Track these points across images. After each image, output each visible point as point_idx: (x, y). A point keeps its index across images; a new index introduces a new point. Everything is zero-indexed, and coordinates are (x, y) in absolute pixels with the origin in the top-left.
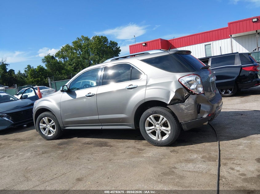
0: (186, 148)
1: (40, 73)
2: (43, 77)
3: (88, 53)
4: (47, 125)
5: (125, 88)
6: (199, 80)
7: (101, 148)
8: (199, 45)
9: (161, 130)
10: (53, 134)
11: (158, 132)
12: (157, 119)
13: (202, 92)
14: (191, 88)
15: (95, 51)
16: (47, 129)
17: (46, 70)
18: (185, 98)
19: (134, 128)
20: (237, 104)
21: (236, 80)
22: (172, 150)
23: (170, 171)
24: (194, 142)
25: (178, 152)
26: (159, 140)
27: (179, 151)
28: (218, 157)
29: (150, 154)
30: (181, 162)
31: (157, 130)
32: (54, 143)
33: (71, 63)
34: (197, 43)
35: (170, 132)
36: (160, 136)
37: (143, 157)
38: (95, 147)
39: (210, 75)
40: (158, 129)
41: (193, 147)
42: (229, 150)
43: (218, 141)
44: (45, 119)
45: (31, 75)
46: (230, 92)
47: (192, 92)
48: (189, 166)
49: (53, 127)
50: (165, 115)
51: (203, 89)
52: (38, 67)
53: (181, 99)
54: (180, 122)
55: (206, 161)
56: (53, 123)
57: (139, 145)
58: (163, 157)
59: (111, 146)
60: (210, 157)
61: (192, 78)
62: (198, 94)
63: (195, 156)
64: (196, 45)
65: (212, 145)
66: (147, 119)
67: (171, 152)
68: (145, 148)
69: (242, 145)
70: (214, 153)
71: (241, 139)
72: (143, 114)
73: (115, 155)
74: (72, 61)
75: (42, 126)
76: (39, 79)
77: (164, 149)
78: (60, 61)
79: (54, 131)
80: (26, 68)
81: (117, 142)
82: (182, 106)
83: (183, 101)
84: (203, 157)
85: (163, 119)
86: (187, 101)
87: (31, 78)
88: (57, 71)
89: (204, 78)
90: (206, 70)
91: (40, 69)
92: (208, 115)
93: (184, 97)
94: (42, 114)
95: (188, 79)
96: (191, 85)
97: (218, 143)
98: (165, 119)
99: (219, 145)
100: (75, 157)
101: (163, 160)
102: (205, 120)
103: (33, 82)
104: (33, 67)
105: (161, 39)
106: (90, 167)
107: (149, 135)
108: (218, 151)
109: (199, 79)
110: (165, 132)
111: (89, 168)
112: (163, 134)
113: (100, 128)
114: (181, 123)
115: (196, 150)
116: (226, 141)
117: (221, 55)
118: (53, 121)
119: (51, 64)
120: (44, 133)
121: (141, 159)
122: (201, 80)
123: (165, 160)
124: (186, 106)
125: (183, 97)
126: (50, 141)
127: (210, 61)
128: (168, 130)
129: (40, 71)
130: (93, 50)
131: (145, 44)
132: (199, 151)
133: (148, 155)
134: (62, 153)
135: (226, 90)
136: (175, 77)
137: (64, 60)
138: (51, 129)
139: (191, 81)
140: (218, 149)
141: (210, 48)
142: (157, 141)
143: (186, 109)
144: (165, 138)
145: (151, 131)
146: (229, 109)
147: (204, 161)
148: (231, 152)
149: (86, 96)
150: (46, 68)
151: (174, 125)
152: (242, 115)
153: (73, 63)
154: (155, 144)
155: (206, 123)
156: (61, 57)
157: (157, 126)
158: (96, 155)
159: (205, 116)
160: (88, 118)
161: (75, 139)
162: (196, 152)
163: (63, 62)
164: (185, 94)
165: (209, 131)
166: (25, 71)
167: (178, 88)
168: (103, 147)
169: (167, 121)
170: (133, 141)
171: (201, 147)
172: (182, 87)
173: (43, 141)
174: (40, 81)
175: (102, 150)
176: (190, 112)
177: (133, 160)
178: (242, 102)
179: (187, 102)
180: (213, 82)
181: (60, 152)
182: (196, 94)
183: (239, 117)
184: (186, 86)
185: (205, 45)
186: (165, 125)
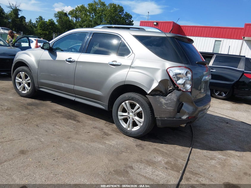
0: (155, 145)
1: (50, 27)
2: (52, 31)
3: (101, 19)
4: (23, 81)
5: (108, 63)
6: (189, 76)
7: (68, 120)
8: (209, 38)
9: (133, 119)
10: (27, 92)
11: (130, 121)
12: (133, 106)
13: (189, 91)
14: (178, 82)
15: (108, 18)
16: (22, 84)
17: (56, 25)
18: (168, 92)
19: (107, 109)
20: (227, 109)
21: (234, 85)
22: (138, 144)
23: (124, 170)
24: (165, 141)
25: (143, 149)
26: (129, 129)
27: (145, 148)
28: (184, 168)
29: (113, 143)
30: (141, 162)
31: (129, 119)
32: (24, 101)
33: (82, 25)
34: (208, 37)
35: (142, 124)
36: (131, 125)
37: (105, 143)
38: (62, 117)
39: (206, 73)
40: (131, 117)
41: (162, 147)
42: (199, 162)
43: (191, 148)
44: (22, 74)
45: (41, 27)
46: (224, 95)
47: (178, 87)
48: (148, 169)
49: (29, 84)
50: (141, 105)
51: (192, 87)
52: (49, 20)
53: (164, 92)
54: (156, 116)
55: (169, 169)
56: (29, 80)
57: (108, 129)
58: (125, 150)
59: (79, 121)
60: (175, 164)
61: (183, 71)
62: (183, 91)
63: (160, 158)
64: (207, 38)
65: (183, 151)
66: (123, 104)
67: (137, 146)
68: (111, 134)
69: (215, 160)
70: (181, 161)
71: (217, 152)
72: (119, 97)
73: (76, 133)
74: (83, 23)
75: (18, 80)
76: (47, 32)
77: (131, 140)
78: (72, 20)
79: (28, 89)
80: (37, 19)
81: (87, 118)
82: (163, 100)
83: (165, 94)
84: (167, 163)
85: (139, 108)
86: (169, 95)
87: (40, 30)
88: (66, 29)
89: (196, 74)
90: (203, 66)
91: (50, 23)
92: (189, 117)
93: (168, 90)
94: (20, 67)
95: (178, 71)
96: (179, 79)
97: (190, 150)
98: (141, 109)
99: (191, 152)
100: (35, 123)
101: (124, 154)
102: (183, 121)
103: (41, 34)
104: (44, 19)
105: (174, 23)
106: (43, 140)
107: (120, 121)
108: (186, 161)
109: (190, 74)
110: (137, 123)
111: (41, 141)
112: (135, 124)
113: (73, 98)
114: (156, 118)
115: (163, 152)
116: (199, 150)
117: (228, 55)
118: (29, 78)
119: (62, 21)
120: (18, 87)
121: (101, 146)
122: (192, 76)
123: (126, 154)
124: (166, 101)
125: (166, 90)
126: (23, 98)
127: (214, 58)
128: (141, 122)
129: (50, 25)
130: (107, 17)
131: (157, 23)
132: (166, 153)
133: (110, 143)
134: (26, 115)
135: (221, 92)
136: (164, 65)
137: (76, 20)
138: (26, 85)
139: (180, 74)
140: (187, 158)
141: (220, 45)
142: (127, 129)
143: (166, 104)
144: (136, 129)
145: (123, 117)
146: (216, 113)
147: (166, 168)
148: (200, 165)
149: (66, 60)
150: (57, 23)
151: (148, 118)
152: (227, 123)
153: (84, 25)
154: (124, 132)
155: (183, 125)
156: (74, 17)
157: (131, 114)
158: (57, 127)
159: (184, 117)
160: (63, 85)
161: (49, 103)
162: (163, 154)
163: (74, 21)
164: (170, 87)
165: (186, 133)
166: (36, 21)
167: (163, 79)
168: (70, 121)
169: (143, 111)
170: (104, 122)
171: (170, 149)
172: (168, 78)
173: (16, 96)
174: (48, 35)
175: (67, 123)
176: (169, 108)
177: (92, 144)
178: (232, 109)
179: (170, 97)
180: (206, 82)
181: (25, 113)
182: (182, 91)
183: (224, 124)
184: (174, 79)
185: (216, 41)
186: (139, 115)
